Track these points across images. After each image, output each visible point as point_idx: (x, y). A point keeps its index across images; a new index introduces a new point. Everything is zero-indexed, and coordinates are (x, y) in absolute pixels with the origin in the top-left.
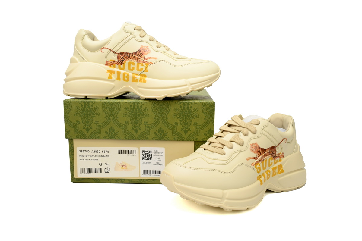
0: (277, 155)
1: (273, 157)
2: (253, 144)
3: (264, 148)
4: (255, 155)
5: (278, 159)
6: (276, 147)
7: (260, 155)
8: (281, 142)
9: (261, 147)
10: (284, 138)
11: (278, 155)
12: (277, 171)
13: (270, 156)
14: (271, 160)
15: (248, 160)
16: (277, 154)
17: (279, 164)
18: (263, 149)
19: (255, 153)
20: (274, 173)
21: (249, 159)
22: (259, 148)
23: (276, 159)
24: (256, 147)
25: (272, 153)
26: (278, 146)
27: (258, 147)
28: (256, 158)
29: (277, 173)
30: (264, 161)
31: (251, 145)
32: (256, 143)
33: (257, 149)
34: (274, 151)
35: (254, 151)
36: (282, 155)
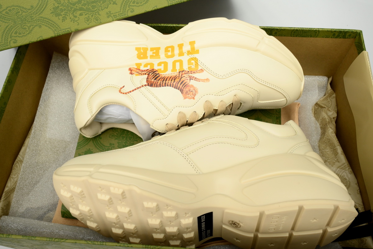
0: (145, 74)
1: (157, 73)
2: (190, 98)
3: (173, 89)
4: (192, 82)
5: (142, 68)
6: (145, 85)
7: (183, 81)
8: (135, 89)
9: (178, 92)
10: (125, 95)
11: (143, 73)
12: (149, 53)
13: (163, 76)
14: (163, 69)
15: (207, 80)
16: (146, 76)
17: (143, 61)
18: (176, 87)
19: (192, 86)
20: (155, 51)
21: (205, 79)
22: (182, 91)
23: (149, 67)
24: (187, 92)
25: (158, 79)
26: (142, 86)
27: (184, 92)
28: (191, 78)
29: (149, 49)
30: (178, 71)
31: (194, 98)
32: (185, 98)
33: (185, 90)
34: (153, 80)
35: (192, 89)
36: (133, 72)
